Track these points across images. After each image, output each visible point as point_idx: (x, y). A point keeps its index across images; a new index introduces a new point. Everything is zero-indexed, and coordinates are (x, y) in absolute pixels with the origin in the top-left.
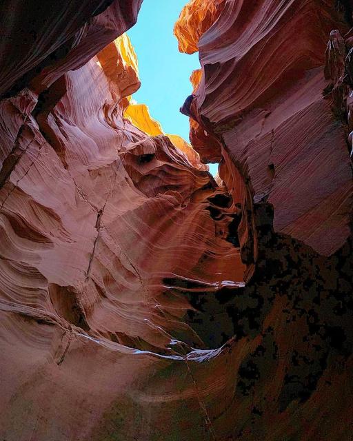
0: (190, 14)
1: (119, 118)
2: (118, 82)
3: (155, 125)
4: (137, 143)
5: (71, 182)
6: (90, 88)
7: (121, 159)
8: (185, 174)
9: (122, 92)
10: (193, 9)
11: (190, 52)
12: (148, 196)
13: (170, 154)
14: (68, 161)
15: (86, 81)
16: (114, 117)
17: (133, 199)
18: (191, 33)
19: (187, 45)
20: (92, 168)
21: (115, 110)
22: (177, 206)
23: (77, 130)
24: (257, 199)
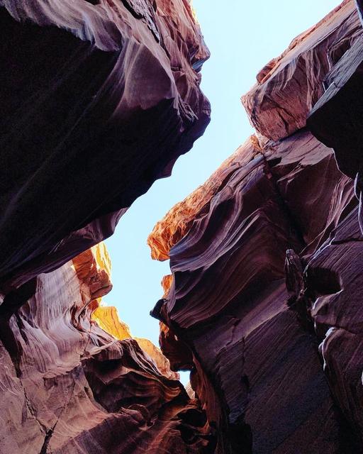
0: (162, 228)
1: (87, 320)
2: (89, 284)
3: (124, 327)
4: (102, 348)
5: (21, 394)
6: (60, 290)
7: (83, 365)
8: (153, 383)
9: (93, 294)
10: (165, 225)
11: (161, 259)
12: (109, 411)
13: (137, 360)
14: (23, 368)
15: (58, 283)
16: (81, 319)
17: (91, 415)
18: (163, 243)
19: (159, 253)
20: (49, 376)
21: (83, 312)
22: (142, 424)
23: (39, 332)
24: (232, 418)
